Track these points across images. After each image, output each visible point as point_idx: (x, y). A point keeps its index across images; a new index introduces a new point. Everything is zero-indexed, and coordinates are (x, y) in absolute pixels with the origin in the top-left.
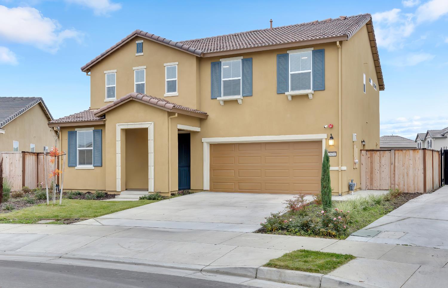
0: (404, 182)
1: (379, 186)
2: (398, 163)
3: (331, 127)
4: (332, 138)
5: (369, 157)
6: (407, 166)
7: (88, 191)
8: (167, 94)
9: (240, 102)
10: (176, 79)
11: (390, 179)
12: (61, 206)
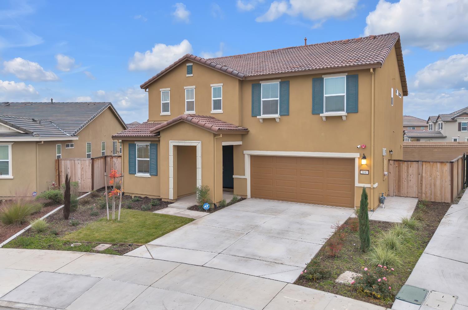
0: (431, 192)
1: (406, 193)
2: (426, 173)
3: (364, 147)
4: (364, 158)
5: (397, 167)
6: (434, 177)
7: (145, 196)
8: (213, 111)
9: (278, 120)
10: (221, 98)
11: (417, 188)
12: (120, 222)
